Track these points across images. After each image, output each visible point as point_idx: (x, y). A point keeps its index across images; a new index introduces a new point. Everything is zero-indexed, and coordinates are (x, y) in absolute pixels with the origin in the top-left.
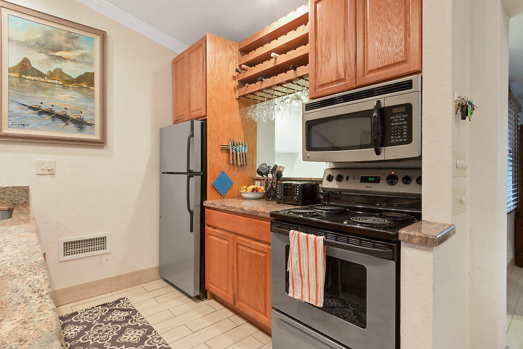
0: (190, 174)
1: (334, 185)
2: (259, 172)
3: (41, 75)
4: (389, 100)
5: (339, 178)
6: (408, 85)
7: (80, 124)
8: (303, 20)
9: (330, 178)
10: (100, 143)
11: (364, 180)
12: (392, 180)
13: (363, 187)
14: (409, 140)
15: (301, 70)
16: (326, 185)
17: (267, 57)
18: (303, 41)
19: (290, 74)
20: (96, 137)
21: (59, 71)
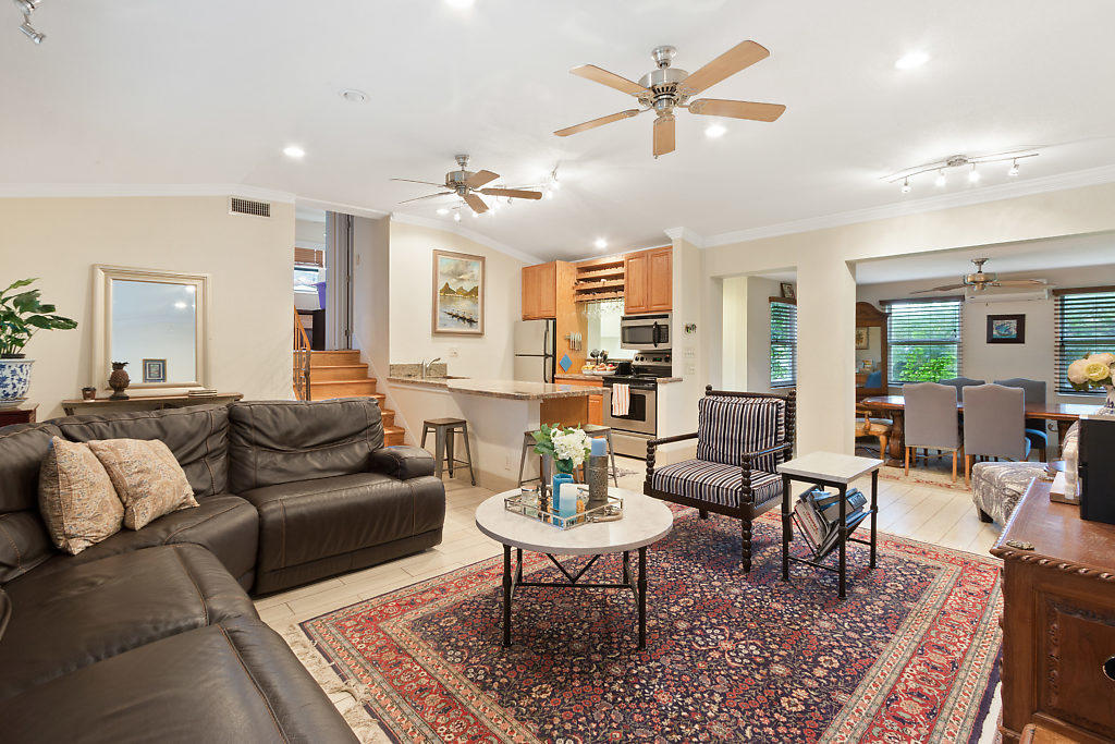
0: (546, 356)
1: (639, 363)
2: (592, 355)
3: (453, 292)
4: (660, 322)
5: (642, 359)
6: (666, 316)
7: (471, 321)
8: (621, 264)
9: (637, 359)
10: (480, 335)
11: (655, 360)
12: (661, 359)
14: (667, 341)
15: (620, 293)
16: (635, 363)
17: (598, 279)
18: (621, 276)
19: (613, 294)
20: (478, 331)
21: (461, 288)
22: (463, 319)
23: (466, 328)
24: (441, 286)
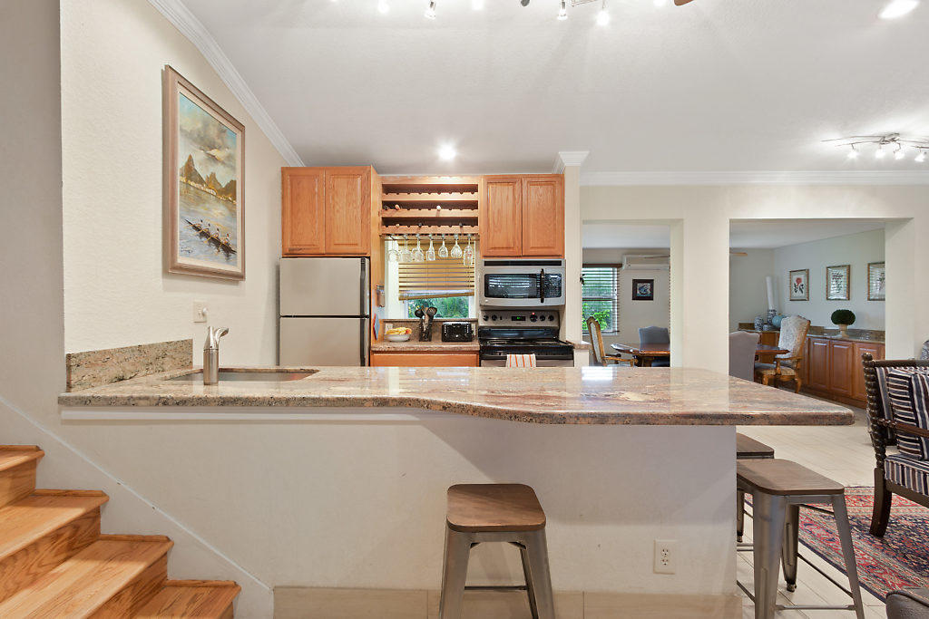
0: (364, 317)
1: (490, 323)
3: (201, 181)
4: (549, 270)
6: (559, 263)
7: (228, 250)
9: (485, 318)
10: (239, 279)
11: (514, 319)
12: (534, 318)
13: (514, 324)
14: (559, 295)
15: (468, 229)
16: (482, 323)
19: (456, 229)
20: (237, 270)
21: (213, 176)
22: (216, 242)
23: (218, 263)
24: (181, 163)
